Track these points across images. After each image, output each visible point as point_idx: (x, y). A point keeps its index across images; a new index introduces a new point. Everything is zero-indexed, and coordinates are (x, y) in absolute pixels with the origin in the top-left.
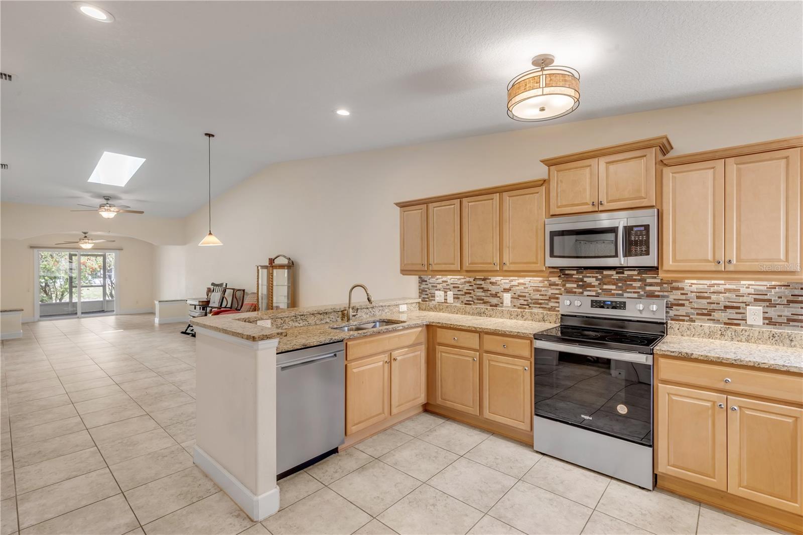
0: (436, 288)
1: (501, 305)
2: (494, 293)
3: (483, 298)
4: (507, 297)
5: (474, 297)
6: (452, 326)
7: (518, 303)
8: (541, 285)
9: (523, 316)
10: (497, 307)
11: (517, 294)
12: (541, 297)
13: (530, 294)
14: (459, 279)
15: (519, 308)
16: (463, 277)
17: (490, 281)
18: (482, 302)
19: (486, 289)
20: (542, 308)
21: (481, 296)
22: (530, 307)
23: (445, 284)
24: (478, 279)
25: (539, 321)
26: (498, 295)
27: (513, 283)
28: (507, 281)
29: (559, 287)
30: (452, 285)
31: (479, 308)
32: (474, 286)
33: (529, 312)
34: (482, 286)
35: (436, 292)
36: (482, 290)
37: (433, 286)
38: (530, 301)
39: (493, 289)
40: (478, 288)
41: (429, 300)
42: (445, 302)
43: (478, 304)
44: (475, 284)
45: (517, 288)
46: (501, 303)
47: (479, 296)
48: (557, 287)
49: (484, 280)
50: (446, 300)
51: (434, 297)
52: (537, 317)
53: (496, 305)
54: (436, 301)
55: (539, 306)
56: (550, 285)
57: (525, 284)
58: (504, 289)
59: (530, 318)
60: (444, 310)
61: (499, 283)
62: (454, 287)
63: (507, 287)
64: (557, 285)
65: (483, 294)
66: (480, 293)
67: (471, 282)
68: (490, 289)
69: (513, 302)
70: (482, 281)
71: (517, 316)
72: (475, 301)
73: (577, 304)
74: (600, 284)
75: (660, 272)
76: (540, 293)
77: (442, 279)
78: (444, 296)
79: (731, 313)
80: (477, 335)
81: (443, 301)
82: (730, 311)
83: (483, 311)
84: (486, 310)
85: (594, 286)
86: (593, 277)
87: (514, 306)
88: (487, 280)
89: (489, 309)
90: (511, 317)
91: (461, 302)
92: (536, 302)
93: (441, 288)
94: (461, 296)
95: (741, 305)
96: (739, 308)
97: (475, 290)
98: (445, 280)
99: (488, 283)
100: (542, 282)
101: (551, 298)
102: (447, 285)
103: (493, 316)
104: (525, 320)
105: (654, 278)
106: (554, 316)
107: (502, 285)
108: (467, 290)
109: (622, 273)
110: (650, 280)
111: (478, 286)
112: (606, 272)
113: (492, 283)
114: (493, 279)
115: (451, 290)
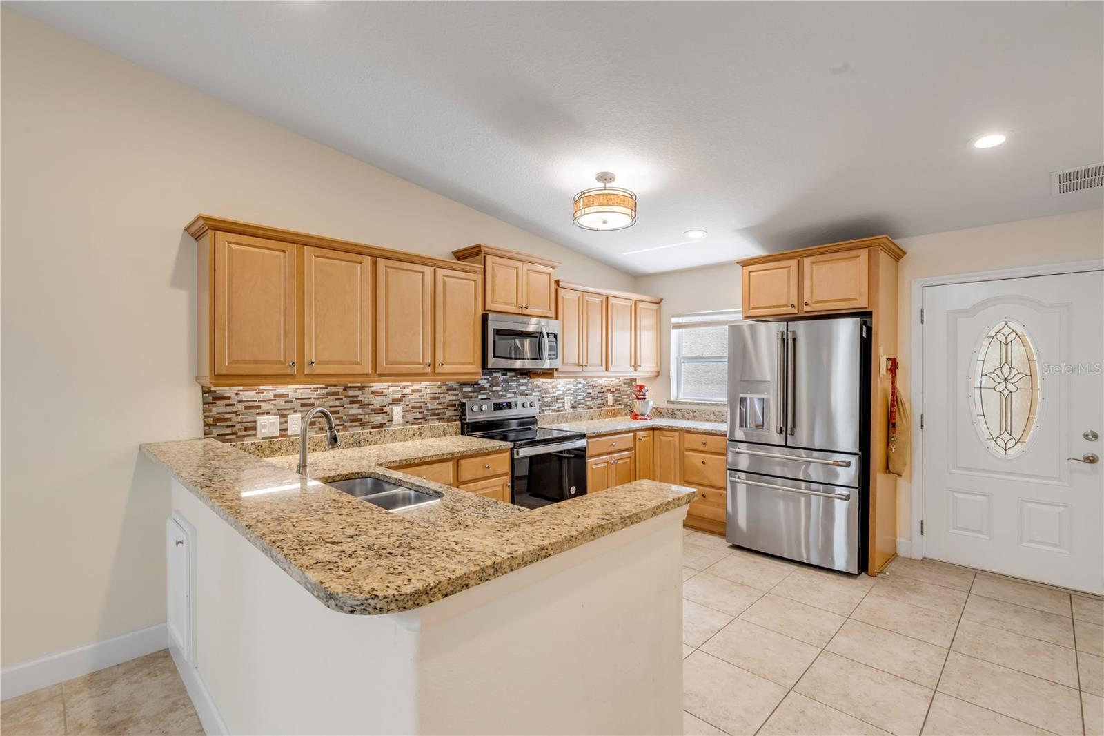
0: (258, 411)
1: (388, 423)
2: (378, 407)
3: (360, 417)
4: (397, 411)
5: (344, 417)
6: (416, 461)
7: (411, 417)
8: (439, 390)
9: (421, 433)
10: (382, 427)
11: (410, 406)
12: (439, 406)
13: (426, 404)
14: (316, 390)
15: (412, 424)
16: (323, 386)
17: (372, 389)
18: (357, 423)
19: (366, 403)
20: (440, 419)
21: (358, 414)
22: (426, 420)
23: (280, 401)
24: (351, 387)
25: (440, 436)
26: (385, 409)
27: (406, 391)
28: (398, 388)
29: (457, 392)
30: (300, 402)
31: (357, 434)
32: (344, 399)
33: (428, 427)
34: (359, 399)
35: (259, 418)
36: (357, 405)
37: (246, 408)
38: (426, 412)
39: (377, 402)
40: (352, 402)
41: (237, 437)
42: (281, 436)
43: (350, 429)
44: (346, 397)
45: (411, 397)
46: (389, 421)
47: (353, 415)
48: (455, 392)
49: (362, 388)
50: (286, 430)
51: (254, 428)
52: (437, 431)
53: (381, 426)
54: (259, 435)
55: (436, 417)
56: (448, 390)
57: (421, 391)
58: (393, 400)
59: (429, 434)
60: (284, 449)
61: (385, 392)
62: (303, 405)
63: (397, 396)
64: (455, 390)
65: (360, 411)
66: (355, 410)
67: (338, 394)
68: (372, 403)
69: (406, 418)
70: (359, 390)
71: (414, 434)
72: (346, 424)
73: (484, 408)
74: (490, 386)
75: (555, 372)
76: (438, 401)
77: (275, 392)
78: (281, 423)
79: (559, 403)
80: (450, 464)
81: (278, 435)
82: (559, 401)
83: (363, 437)
84: (369, 435)
85: (485, 389)
86: (485, 379)
87: (408, 422)
88: (366, 389)
89: (373, 433)
90: (407, 438)
91: (317, 429)
92: (434, 413)
93: (271, 409)
94: (317, 419)
95: (562, 396)
96: (562, 399)
97: (345, 406)
98: (281, 393)
99: (368, 394)
100: (439, 387)
101: (448, 406)
102: (286, 402)
103: (381, 442)
104: (424, 438)
105: (524, 378)
106: (454, 427)
107: (390, 394)
108: (330, 407)
109: (506, 374)
110: (522, 381)
111: (351, 399)
112: (495, 374)
113: (374, 393)
114: (377, 386)
115: (295, 412)
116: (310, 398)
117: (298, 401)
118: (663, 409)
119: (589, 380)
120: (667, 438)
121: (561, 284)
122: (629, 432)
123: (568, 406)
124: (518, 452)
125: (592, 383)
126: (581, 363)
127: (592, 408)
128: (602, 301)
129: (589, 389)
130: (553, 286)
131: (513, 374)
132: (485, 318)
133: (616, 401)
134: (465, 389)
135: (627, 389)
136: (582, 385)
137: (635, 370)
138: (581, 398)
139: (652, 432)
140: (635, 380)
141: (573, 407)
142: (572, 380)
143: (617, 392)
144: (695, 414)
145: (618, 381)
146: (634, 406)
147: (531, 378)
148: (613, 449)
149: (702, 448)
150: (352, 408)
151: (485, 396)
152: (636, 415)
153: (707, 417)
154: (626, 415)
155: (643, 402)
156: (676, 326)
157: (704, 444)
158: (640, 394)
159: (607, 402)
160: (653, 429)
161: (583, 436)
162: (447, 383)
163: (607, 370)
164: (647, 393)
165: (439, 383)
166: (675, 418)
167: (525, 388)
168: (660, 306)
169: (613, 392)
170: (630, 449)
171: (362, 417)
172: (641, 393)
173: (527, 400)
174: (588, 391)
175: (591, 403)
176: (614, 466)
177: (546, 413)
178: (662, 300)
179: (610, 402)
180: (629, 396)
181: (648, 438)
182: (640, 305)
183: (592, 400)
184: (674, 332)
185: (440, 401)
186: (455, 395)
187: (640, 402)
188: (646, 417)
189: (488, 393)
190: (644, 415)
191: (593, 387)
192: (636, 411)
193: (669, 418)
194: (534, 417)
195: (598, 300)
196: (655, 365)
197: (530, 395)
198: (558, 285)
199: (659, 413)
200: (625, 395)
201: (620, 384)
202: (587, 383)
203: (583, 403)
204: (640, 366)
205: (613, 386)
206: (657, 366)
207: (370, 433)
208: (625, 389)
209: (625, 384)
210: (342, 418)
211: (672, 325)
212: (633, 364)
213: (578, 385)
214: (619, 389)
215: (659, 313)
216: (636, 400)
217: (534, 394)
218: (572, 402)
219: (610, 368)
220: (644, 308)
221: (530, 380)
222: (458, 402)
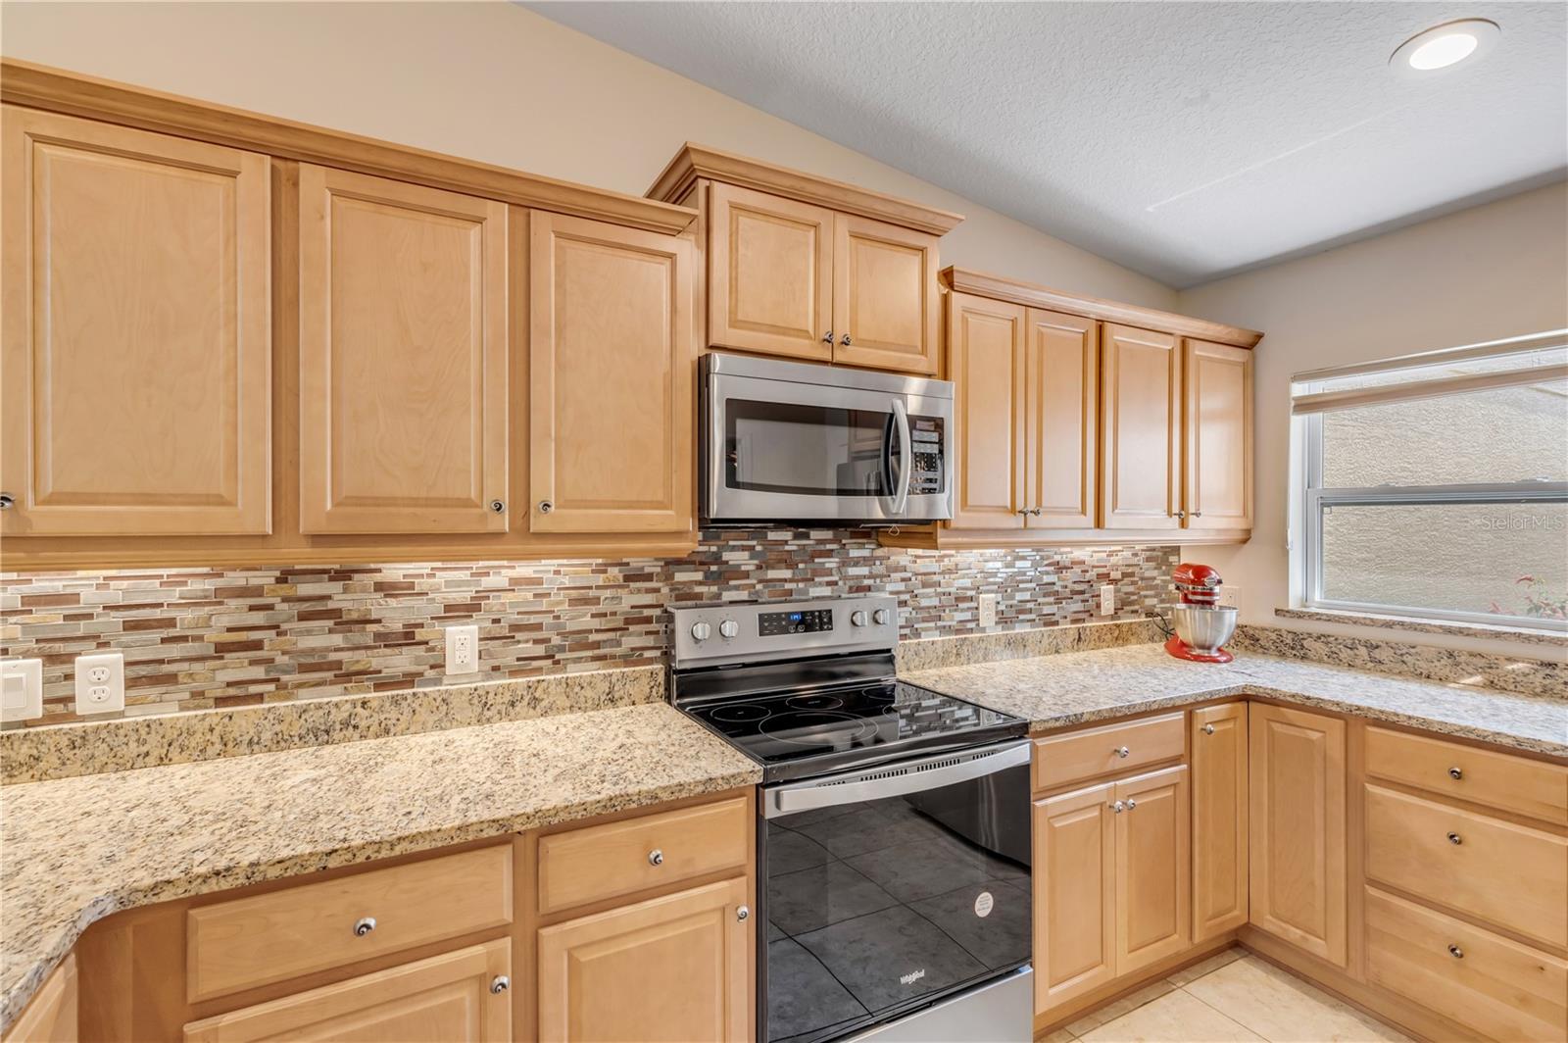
1: (430, 674)
2: (398, 627)
3: (333, 656)
4: (462, 641)
5: (281, 661)
7: (509, 655)
8: (600, 579)
9: (536, 701)
10: (407, 685)
11: (503, 623)
12: (596, 623)
13: (558, 617)
15: (513, 673)
17: (378, 577)
18: (329, 675)
19: (355, 616)
20: (603, 658)
21: (328, 650)
22: (557, 662)
23: (48, 616)
24: (304, 573)
25: (597, 707)
26: (420, 634)
27: (487, 582)
28: (464, 575)
30: (119, 618)
31: (319, 707)
32: (281, 607)
33: (559, 682)
34: (331, 605)
36: (327, 624)
38: (556, 640)
39: (394, 614)
40: (307, 616)
42: (50, 718)
43: (302, 692)
44: (285, 600)
45: (507, 598)
46: (433, 667)
47: (312, 651)
48: (647, 585)
49: (343, 575)
50: (71, 699)
52: (588, 693)
53: (409, 680)
55: (589, 653)
56: (628, 578)
57: (539, 582)
58: (448, 608)
59: (563, 701)
61: (421, 585)
62: (131, 626)
63: (464, 596)
64: (649, 577)
65: (337, 640)
66: (320, 638)
67: (258, 591)
68: (374, 616)
69: (491, 656)
70: (331, 579)
71: (513, 704)
72: (285, 678)
73: (729, 629)
74: (759, 567)
75: (940, 531)
76: (594, 609)
77: (26, 589)
78: (46, 681)
79: (963, 610)
80: (504, 855)
81: (40, 715)
82: (962, 605)
83: (339, 716)
84: (359, 709)
85: (746, 575)
86: (744, 548)
87: (496, 669)
88: (356, 576)
89: (374, 704)
90: (488, 714)
91: (187, 695)
92: (581, 642)
93: (14, 640)
94: (185, 666)
95: (973, 593)
96: (971, 599)
97: (284, 626)
98: (51, 591)
99: (364, 590)
100: (601, 570)
101: (629, 621)
102: (66, 618)
103: (399, 729)
104: (544, 714)
105: (862, 546)
106: (645, 680)
107: (437, 590)
108: (229, 630)
109: (807, 536)
110: (854, 553)
111: (306, 606)
112: (772, 536)
113: (385, 589)
114: (394, 572)
115: (103, 645)
116: (161, 605)
117: (113, 613)
118: (1264, 629)
119: (1049, 551)
120: (1292, 731)
121: (957, 279)
122: (1175, 709)
123: (987, 618)
124: (778, 796)
125: (1057, 558)
126: (1020, 505)
127: (1056, 623)
128: (1085, 335)
129: (1047, 573)
130: (936, 289)
131: (828, 534)
132: (702, 373)
133: (1123, 604)
134: (681, 577)
135: (1155, 573)
136: (1028, 564)
137: (1183, 524)
138: (1027, 596)
139: (1241, 706)
140: (1176, 550)
141: (1003, 620)
142: (1002, 552)
143: (1126, 580)
144: (1376, 653)
145: (1128, 554)
146: (1177, 621)
147: (880, 545)
148: (1118, 763)
149: (1449, 787)
150: (309, 632)
151: (744, 595)
152: (1183, 645)
153: (1423, 666)
154: (1152, 639)
155: (1208, 613)
156: (1305, 406)
157: (1458, 776)
158: (1197, 587)
159: (1098, 606)
160: (1245, 698)
161: (1019, 731)
162: (625, 560)
163: (1099, 523)
164: (1217, 589)
165: (600, 561)
166: (1304, 658)
167: (864, 571)
168: (1254, 358)
169: (1114, 582)
170: (1174, 761)
171: (344, 656)
172: (1199, 589)
173: (864, 605)
174: (1046, 579)
175: (1054, 609)
176: (1123, 818)
177: (925, 639)
178: (1260, 336)
179: (1108, 605)
180: (1159, 591)
181: (1230, 725)
182: (1197, 350)
183: (1058, 601)
184: (1298, 423)
185: (601, 608)
186: (648, 591)
187: (1198, 612)
188: (1214, 653)
189: (754, 586)
190: (1209, 648)
191: (1060, 568)
192: (1185, 634)
193: (1282, 655)
194: (889, 651)
195: (1073, 331)
196: (1240, 512)
197: (879, 589)
198: (951, 285)
199: (1249, 640)
200: (1147, 588)
201: (1135, 560)
202: (1042, 558)
203: (1030, 611)
204: (1197, 515)
205: (1115, 567)
206: (1245, 514)
207: (364, 704)
208: (1147, 574)
209: (1148, 559)
210: (272, 661)
211: (1293, 404)
212: (1176, 509)
213: (1019, 564)
214: (1132, 574)
215: (1250, 375)
216: (1182, 606)
217: (890, 587)
218: (1002, 607)
219: (1110, 519)
220: (1210, 359)
221: (880, 552)
222: (657, 612)
